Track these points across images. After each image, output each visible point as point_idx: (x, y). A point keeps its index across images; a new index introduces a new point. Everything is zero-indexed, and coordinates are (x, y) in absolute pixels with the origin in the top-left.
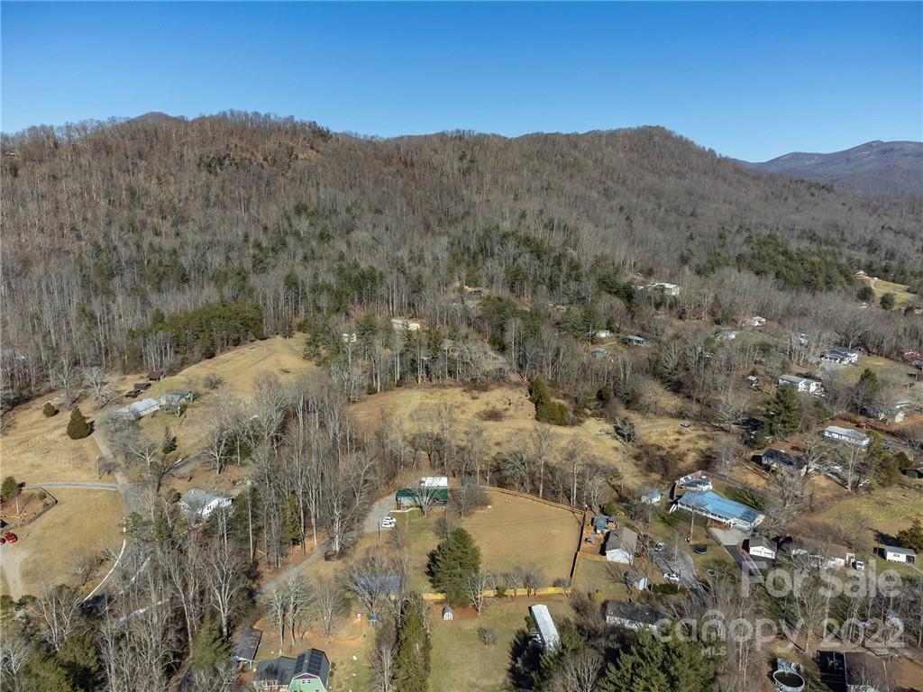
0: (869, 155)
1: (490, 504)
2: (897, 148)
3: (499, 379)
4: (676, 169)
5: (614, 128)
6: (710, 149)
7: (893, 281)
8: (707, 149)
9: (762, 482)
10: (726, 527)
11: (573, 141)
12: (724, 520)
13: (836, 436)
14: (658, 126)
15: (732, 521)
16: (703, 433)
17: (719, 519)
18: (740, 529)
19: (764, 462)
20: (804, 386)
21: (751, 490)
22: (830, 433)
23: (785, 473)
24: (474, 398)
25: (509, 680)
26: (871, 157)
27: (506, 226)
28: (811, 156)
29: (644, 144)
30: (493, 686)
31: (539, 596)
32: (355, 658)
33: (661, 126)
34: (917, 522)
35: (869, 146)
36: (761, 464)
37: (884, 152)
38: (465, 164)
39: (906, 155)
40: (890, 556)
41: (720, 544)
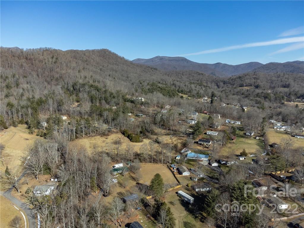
0: (157, 60)
1: (140, 168)
2: (164, 58)
3: (110, 131)
4: (115, 63)
5: (93, 49)
6: (123, 57)
7: (184, 94)
8: (122, 57)
9: (201, 148)
10: (202, 161)
11: (84, 53)
12: (201, 159)
13: (210, 134)
14: (106, 49)
15: (202, 159)
16: (177, 138)
17: (200, 159)
18: (205, 161)
19: (199, 143)
20: (194, 122)
21: (200, 150)
22: (208, 133)
23: (206, 145)
24: (107, 138)
25: (187, 212)
26: (158, 60)
27: (81, 81)
28: (143, 60)
29: (103, 55)
30: (185, 215)
31: (176, 189)
32: (142, 221)
33: (107, 49)
34: (244, 150)
35: (157, 57)
36: (198, 143)
37: (161, 59)
38: (54, 60)
39: (166, 60)
40: (241, 159)
41: (204, 165)
